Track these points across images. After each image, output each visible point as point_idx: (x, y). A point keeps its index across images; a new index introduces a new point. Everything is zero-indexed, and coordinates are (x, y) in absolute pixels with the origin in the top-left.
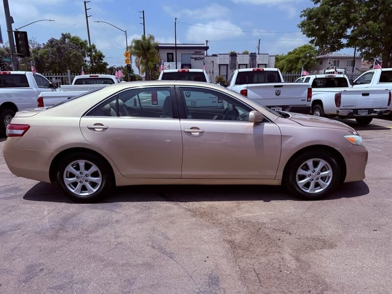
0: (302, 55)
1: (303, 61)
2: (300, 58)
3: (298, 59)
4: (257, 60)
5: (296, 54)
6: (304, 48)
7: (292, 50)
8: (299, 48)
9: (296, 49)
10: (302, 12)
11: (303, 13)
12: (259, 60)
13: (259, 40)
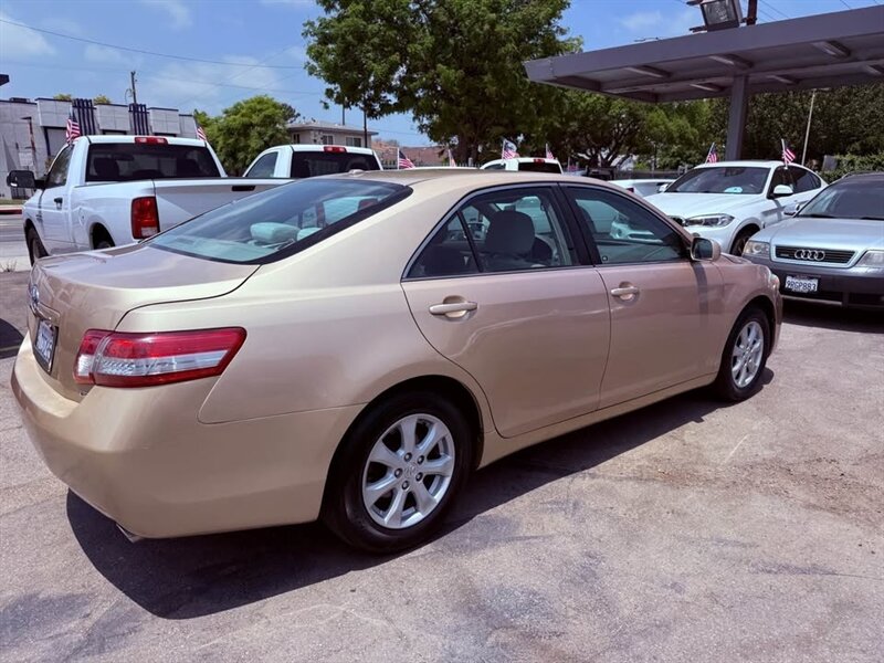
0: (256, 119)
1: (259, 134)
2: (252, 125)
3: (247, 127)
4: (151, 123)
5: (243, 116)
6: (259, 103)
7: (232, 106)
8: (246, 103)
9: (239, 104)
10: (305, 25)
11: (307, 28)
12: (156, 123)
13: (133, 74)
